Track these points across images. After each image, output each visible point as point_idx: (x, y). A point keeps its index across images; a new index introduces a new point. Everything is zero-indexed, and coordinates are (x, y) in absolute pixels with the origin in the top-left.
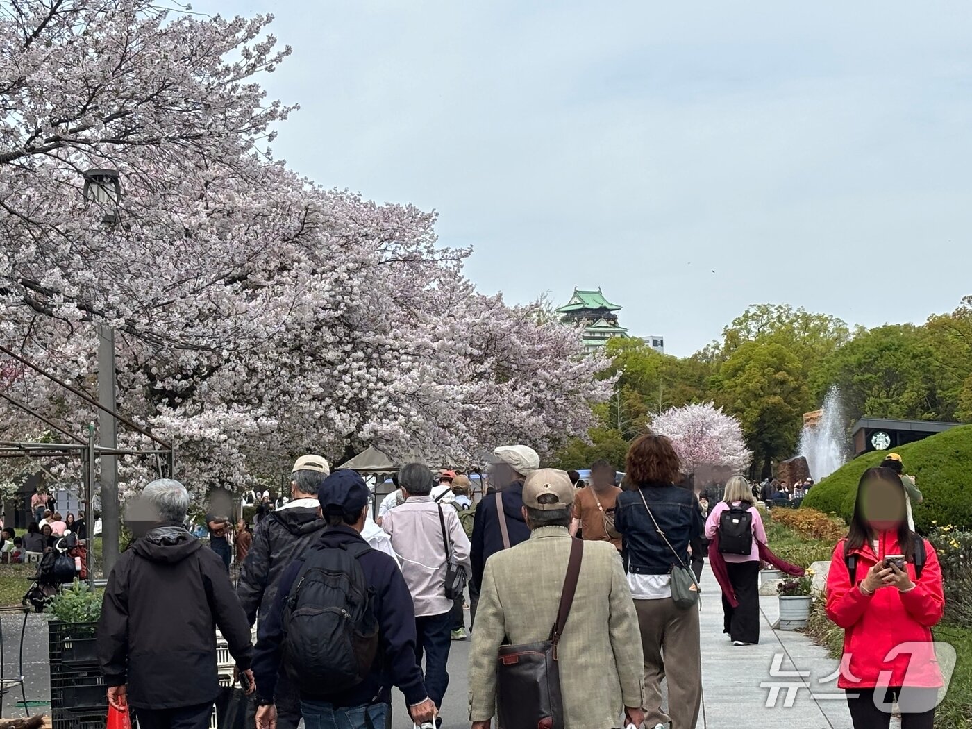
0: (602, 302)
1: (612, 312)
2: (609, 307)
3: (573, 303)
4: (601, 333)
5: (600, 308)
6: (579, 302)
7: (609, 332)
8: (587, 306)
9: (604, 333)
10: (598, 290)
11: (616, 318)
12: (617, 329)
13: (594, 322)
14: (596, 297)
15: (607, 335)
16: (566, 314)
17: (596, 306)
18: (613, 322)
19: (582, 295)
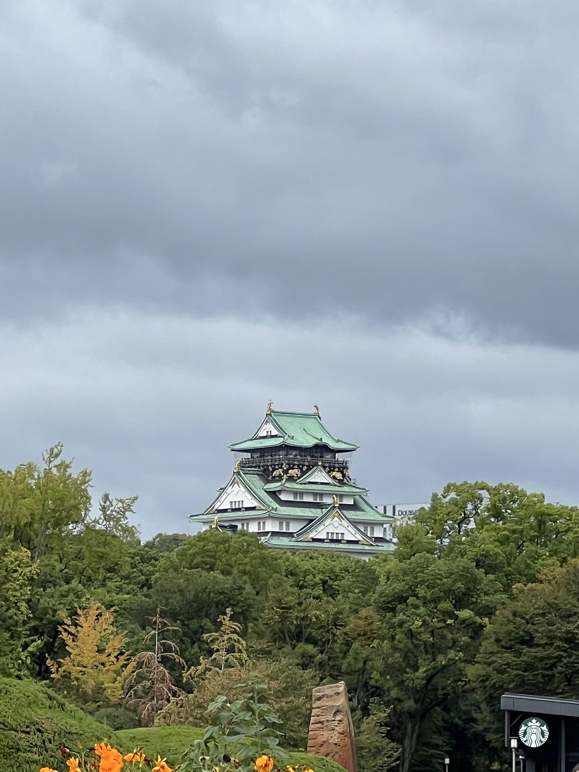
0: (320, 434)
1: (340, 457)
2: (333, 445)
3: (263, 433)
4: (315, 494)
5: (316, 446)
6: (275, 432)
7: (330, 494)
8: (290, 442)
9: (321, 495)
10: (314, 411)
11: (346, 468)
12: (346, 489)
13: (304, 473)
14: (310, 424)
15: (327, 500)
16: (248, 455)
17: (309, 442)
18: (339, 476)
19: (282, 421)
